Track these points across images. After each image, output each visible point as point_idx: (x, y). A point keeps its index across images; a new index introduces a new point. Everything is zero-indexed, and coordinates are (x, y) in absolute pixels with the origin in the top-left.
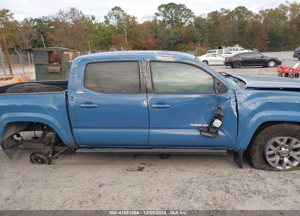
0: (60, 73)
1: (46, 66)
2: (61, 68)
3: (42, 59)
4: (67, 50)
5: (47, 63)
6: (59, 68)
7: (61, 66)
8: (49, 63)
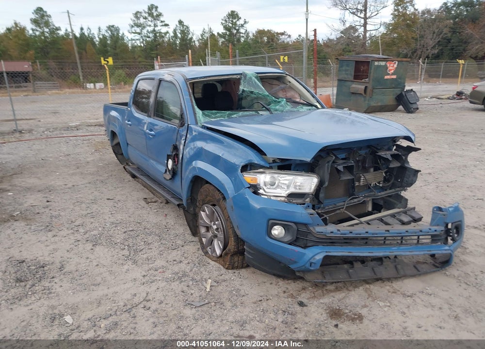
0: (363, 94)
1: (349, 83)
2: (366, 87)
3: (347, 72)
4: (383, 60)
5: (352, 78)
6: (363, 87)
7: (367, 85)
8: (355, 79)
